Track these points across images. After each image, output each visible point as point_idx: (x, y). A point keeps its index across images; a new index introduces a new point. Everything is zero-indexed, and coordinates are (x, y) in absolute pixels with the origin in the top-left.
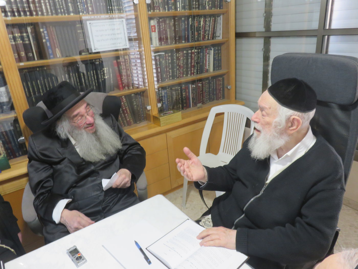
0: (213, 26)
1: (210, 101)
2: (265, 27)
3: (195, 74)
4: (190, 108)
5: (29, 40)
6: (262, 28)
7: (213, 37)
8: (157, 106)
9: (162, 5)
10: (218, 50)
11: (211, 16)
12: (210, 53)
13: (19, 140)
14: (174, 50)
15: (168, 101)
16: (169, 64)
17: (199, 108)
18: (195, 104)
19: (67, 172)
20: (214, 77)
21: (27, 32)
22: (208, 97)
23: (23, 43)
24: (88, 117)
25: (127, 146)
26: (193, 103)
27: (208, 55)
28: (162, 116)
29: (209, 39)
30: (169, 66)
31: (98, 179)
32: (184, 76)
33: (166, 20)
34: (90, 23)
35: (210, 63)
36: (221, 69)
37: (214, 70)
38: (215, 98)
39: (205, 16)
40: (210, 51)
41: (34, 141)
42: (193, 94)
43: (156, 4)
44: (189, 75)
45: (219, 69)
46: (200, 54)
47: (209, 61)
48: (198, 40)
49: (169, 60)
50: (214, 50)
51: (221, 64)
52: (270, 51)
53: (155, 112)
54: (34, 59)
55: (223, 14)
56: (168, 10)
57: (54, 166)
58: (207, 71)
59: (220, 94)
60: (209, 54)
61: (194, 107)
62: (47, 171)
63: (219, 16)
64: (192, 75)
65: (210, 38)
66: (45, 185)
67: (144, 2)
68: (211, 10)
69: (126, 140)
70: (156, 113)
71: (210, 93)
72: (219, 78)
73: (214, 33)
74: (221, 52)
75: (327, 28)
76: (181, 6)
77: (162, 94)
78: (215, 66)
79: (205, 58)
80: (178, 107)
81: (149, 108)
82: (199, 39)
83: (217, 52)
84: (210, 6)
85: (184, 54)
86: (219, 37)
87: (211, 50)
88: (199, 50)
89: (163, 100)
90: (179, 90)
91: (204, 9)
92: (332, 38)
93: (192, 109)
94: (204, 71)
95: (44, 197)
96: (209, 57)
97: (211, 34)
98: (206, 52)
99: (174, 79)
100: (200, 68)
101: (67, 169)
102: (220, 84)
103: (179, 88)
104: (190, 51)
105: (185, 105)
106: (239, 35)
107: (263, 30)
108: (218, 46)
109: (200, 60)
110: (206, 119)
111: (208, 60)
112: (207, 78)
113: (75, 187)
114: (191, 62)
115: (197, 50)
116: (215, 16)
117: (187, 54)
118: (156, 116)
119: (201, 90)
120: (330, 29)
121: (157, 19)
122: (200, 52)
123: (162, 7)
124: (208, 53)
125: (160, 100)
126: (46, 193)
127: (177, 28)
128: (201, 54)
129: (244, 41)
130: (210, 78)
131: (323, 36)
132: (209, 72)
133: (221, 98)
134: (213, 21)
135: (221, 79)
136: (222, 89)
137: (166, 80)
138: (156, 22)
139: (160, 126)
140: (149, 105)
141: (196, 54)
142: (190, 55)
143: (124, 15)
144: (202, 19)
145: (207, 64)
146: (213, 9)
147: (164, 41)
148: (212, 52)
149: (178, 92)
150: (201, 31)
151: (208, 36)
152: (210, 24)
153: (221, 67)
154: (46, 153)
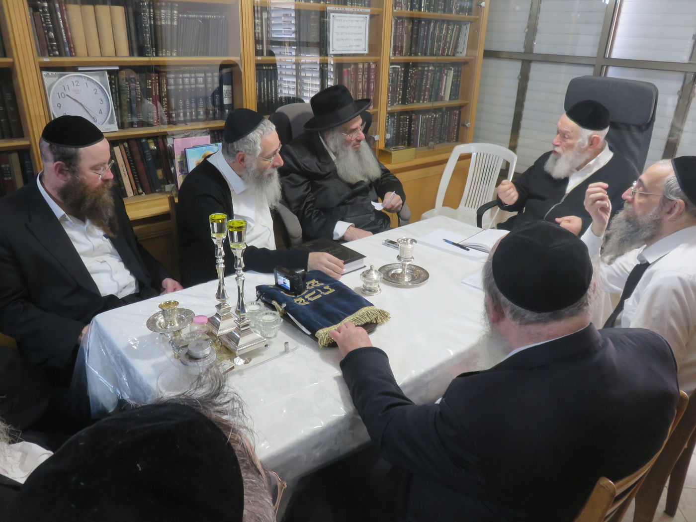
0: (456, 37)
1: (440, 142)
2: (525, 47)
4: (416, 148)
5: (262, 29)
6: (520, 48)
7: (455, 52)
8: (385, 137)
10: (458, 71)
11: (455, 22)
12: (448, 74)
14: (410, 63)
15: (394, 134)
16: (400, 82)
17: (429, 148)
18: (425, 143)
20: (450, 109)
22: (439, 136)
26: (421, 141)
27: (445, 77)
28: (391, 151)
29: (450, 54)
32: (415, 101)
33: (405, 22)
34: (333, 16)
35: (447, 89)
36: (458, 99)
37: (450, 98)
38: (446, 139)
39: (449, 22)
40: (449, 71)
42: (422, 128)
44: (421, 102)
45: (455, 99)
47: (445, 86)
48: (436, 55)
49: (401, 76)
50: (454, 70)
51: (459, 91)
52: (528, 80)
54: (263, 55)
55: (472, 22)
56: (411, 9)
57: (317, 182)
58: (442, 98)
59: (453, 134)
60: (446, 75)
61: (422, 146)
63: (466, 25)
64: (425, 102)
68: (457, 15)
70: (383, 146)
71: (441, 131)
72: (455, 111)
73: (456, 47)
74: (460, 75)
75: (607, 57)
76: (425, 5)
77: (388, 122)
78: (452, 93)
79: (442, 80)
81: (376, 138)
82: (438, 53)
83: (456, 73)
84: (458, 9)
85: (419, 71)
86: (461, 53)
87: (451, 69)
88: (437, 69)
89: (389, 131)
91: (450, 13)
92: (611, 69)
93: (419, 150)
94: (439, 99)
96: (446, 79)
97: (452, 48)
98: (444, 72)
99: (405, 104)
100: (434, 93)
102: (456, 119)
103: (408, 117)
104: (426, 68)
105: (411, 142)
106: (489, 54)
107: (522, 50)
108: (458, 66)
109: (436, 82)
110: (445, 161)
111: (444, 83)
112: (441, 109)
114: (426, 84)
115: (434, 68)
116: (460, 23)
117: (423, 71)
118: (383, 149)
119: (432, 124)
120: (609, 58)
122: (437, 71)
123: (404, 4)
127: (415, 35)
128: (438, 74)
129: (493, 62)
130: (445, 109)
131: (602, 66)
132: (445, 100)
133: (454, 140)
134: (458, 30)
135: (457, 112)
136: (456, 127)
137: (395, 104)
139: (389, 163)
140: (376, 134)
141: (432, 73)
142: (426, 73)
143: (368, 10)
144: (445, 26)
145: (443, 89)
146: (460, 13)
147: (398, 50)
148: (452, 73)
149: (406, 123)
150: (441, 42)
151: (448, 51)
152: (452, 34)
153: (458, 95)
154: (307, 165)
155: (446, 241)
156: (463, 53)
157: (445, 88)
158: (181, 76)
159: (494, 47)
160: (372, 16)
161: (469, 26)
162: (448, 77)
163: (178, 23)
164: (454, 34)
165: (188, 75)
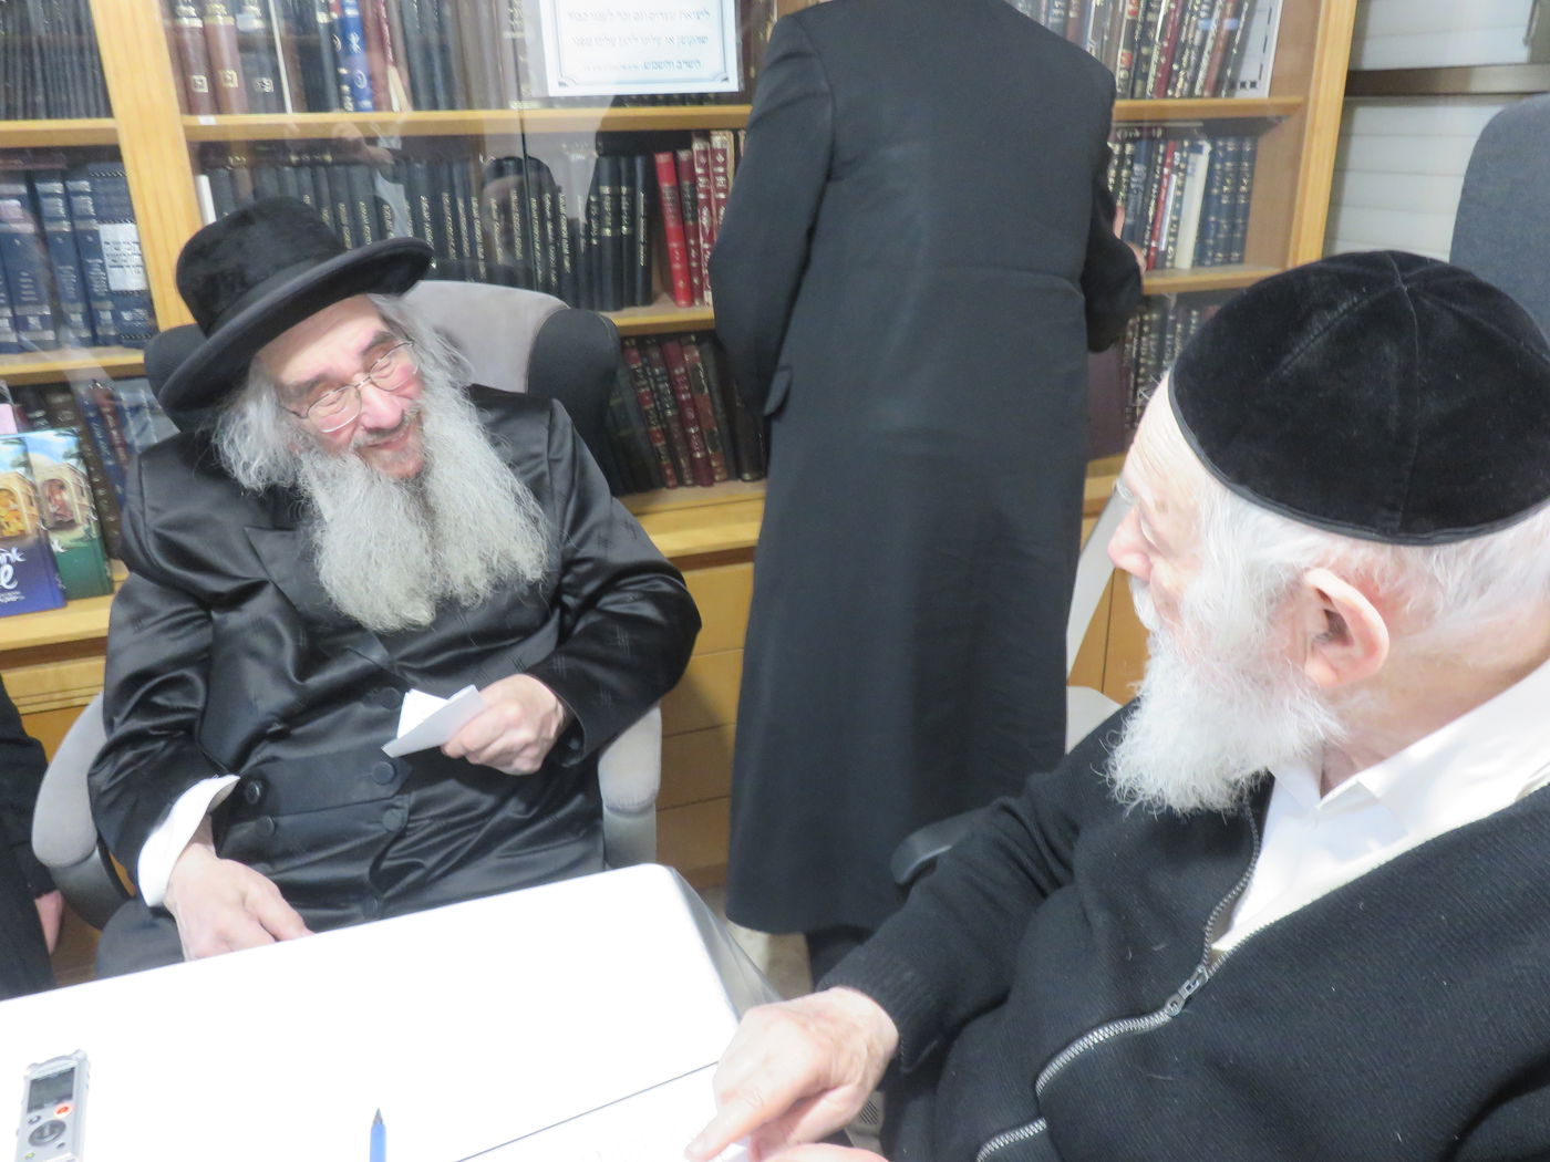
0: (1227, 21)
2: (1530, 38)
5: (266, 16)
7: (1223, 82)
10: (1238, 157)
12: (1189, 169)
19: (255, 654)
20: (1195, 298)
24: (370, 393)
27: (1174, 177)
29: (1197, 91)
35: (1182, 223)
36: (1241, 260)
37: (1200, 257)
40: (1192, 157)
41: (144, 479)
45: (1227, 261)
46: (1131, 168)
47: (1177, 212)
48: (1128, 94)
50: (1213, 155)
51: (1244, 232)
54: (280, 107)
57: (215, 615)
58: (1161, 261)
60: (1183, 172)
62: (183, 631)
65: (1203, 89)
66: (159, 700)
73: (1227, 63)
74: (1252, 170)
78: (1211, 242)
79: (1159, 190)
82: (1138, 89)
83: (1229, 164)
86: (1253, 85)
87: (1199, 150)
95: (143, 756)
96: (1181, 188)
97: (1209, 68)
98: (1168, 160)
101: (262, 643)
106: (1369, 86)
107: (1520, 52)
108: (1240, 133)
111: (1170, 203)
113: (279, 737)
122: (1132, 157)
124: (1176, 169)
126: (156, 739)
128: (1137, 168)
130: (1173, 302)
132: (1173, 267)
145: (1164, 226)
148: (1201, 163)
150: (1151, 45)
151: (1193, 79)
153: (1242, 249)
154: (189, 541)
156: (1257, 85)
157: (1175, 222)
162: (1189, 180)
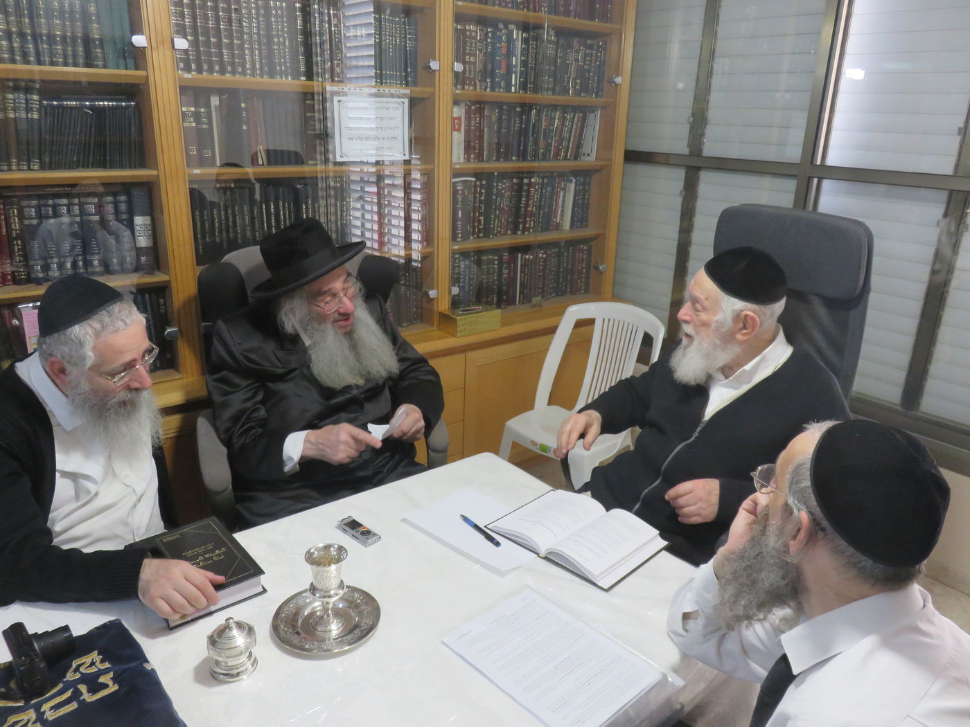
0: (578, 131)
1: (557, 295)
2: (690, 146)
3: (531, 230)
4: (513, 307)
5: (210, 123)
6: (682, 147)
7: (577, 155)
8: (450, 293)
9: (482, 76)
10: (584, 184)
11: (575, 109)
12: (567, 189)
13: (166, 333)
14: (496, 174)
15: (470, 285)
16: (480, 203)
17: (535, 306)
18: (526, 298)
20: (572, 243)
21: (208, 106)
22: (554, 285)
23: (199, 126)
25: (408, 363)
26: (522, 295)
27: (562, 192)
28: (459, 315)
29: (568, 157)
30: (480, 208)
31: (361, 417)
32: (509, 232)
33: (484, 108)
34: (339, 101)
35: (565, 211)
36: (586, 227)
37: (572, 226)
38: (568, 290)
39: (565, 109)
40: (568, 184)
41: (231, 331)
42: (523, 274)
43: (470, 74)
44: (519, 233)
45: (581, 227)
46: (546, 189)
47: (563, 206)
48: (545, 158)
49: (481, 194)
50: (576, 182)
51: (587, 215)
52: (697, 197)
53: (444, 306)
54: (214, 164)
55: (603, 108)
56: (493, 89)
57: (270, 385)
58: (557, 227)
59: (579, 281)
60: (564, 190)
61: (523, 303)
63: (593, 112)
64: (526, 233)
65: (570, 156)
67: (450, 68)
68: (578, 98)
69: (405, 351)
70: (447, 307)
71: (558, 278)
72: (582, 246)
73: (579, 146)
74: (589, 189)
75: (819, 162)
76: (518, 82)
77: (459, 267)
78: (576, 219)
79: (556, 198)
80: (490, 299)
81: (432, 293)
82: (547, 156)
83: (581, 187)
84: (577, 87)
85: (513, 184)
86: (589, 155)
87: (571, 182)
88: (545, 180)
89: (461, 280)
90: (496, 262)
91: (564, 95)
92: (826, 184)
93: (519, 309)
94: (551, 227)
96: (564, 196)
97: (572, 148)
98: (560, 185)
99: (488, 237)
100: (542, 218)
102: (583, 258)
103: (496, 258)
104: (526, 181)
105: (505, 297)
106: (633, 157)
107: (686, 151)
108: (584, 175)
109: (545, 202)
110: (552, 330)
111: (560, 202)
112: (555, 244)
114: (527, 205)
115: (541, 180)
116: (584, 110)
117: (520, 185)
118: (447, 313)
119: (541, 267)
120: (823, 165)
121: (466, 105)
122: (547, 184)
123: (480, 81)
124: (562, 189)
125: (455, 280)
127: (504, 129)
128: (548, 189)
129: (642, 170)
130: (563, 244)
131: (810, 179)
132: (562, 229)
133: (582, 292)
134: (580, 120)
135: (585, 248)
136: (584, 271)
137: (472, 238)
138: (463, 110)
139: (454, 335)
140: (433, 288)
141: (537, 187)
142: (525, 188)
143: (407, 91)
144: (557, 114)
145: (559, 212)
146: (582, 95)
147: (474, 153)
148: (573, 186)
149: (493, 268)
150: (552, 138)
151: (566, 152)
152: (572, 125)
153: (587, 221)
154: (253, 356)
155: (465, 519)
156: (590, 157)
157: (562, 211)
158: (51, 202)
159: (644, 146)
160: (414, 102)
161: (599, 113)
162: (567, 194)
163: (40, 115)
164: (574, 127)
165: (65, 201)
